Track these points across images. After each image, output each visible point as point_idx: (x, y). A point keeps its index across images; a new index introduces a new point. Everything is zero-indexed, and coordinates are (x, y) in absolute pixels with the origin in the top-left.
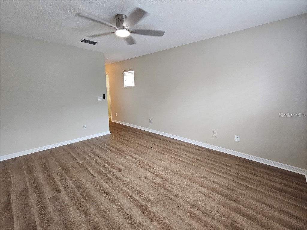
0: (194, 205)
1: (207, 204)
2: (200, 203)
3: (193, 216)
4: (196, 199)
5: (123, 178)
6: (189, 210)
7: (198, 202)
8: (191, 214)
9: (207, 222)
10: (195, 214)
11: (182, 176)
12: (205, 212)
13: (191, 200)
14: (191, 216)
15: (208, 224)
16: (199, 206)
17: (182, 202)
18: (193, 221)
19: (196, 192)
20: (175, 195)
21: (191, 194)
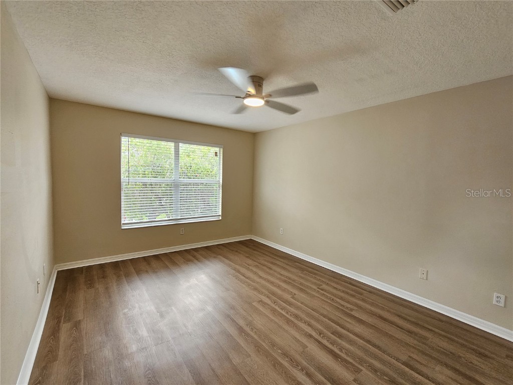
5: (255, 293)
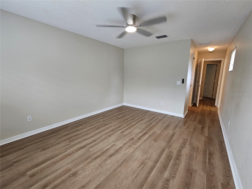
0: (75, 174)
1: (72, 186)
2: (75, 179)
3: (65, 172)
4: (82, 177)
6: (72, 170)
7: (77, 178)
8: (68, 171)
9: (56, 181)
10: (67, 173)
11: (116, 169)
12: (65, 182)
13: (81, 173)
14: (66, 171)
15: (53, 181)
16: (72, 178)
17: (81, 166)
18: (62, 171)
19: (89, 178)
20: (90, 162)
21: (88, 173)
